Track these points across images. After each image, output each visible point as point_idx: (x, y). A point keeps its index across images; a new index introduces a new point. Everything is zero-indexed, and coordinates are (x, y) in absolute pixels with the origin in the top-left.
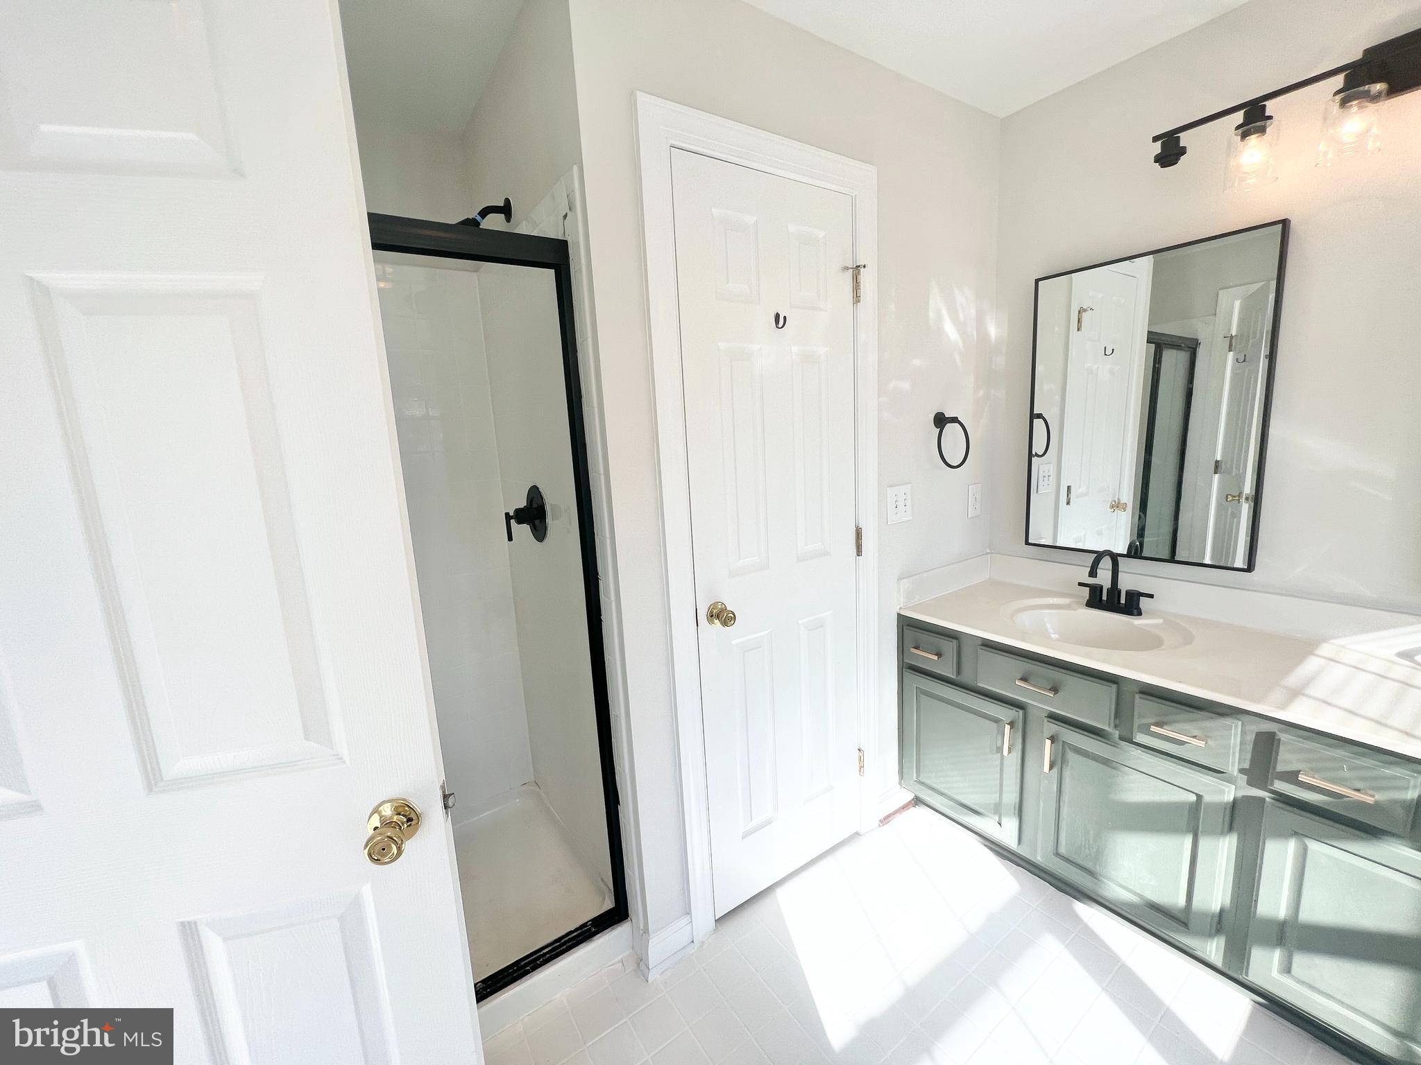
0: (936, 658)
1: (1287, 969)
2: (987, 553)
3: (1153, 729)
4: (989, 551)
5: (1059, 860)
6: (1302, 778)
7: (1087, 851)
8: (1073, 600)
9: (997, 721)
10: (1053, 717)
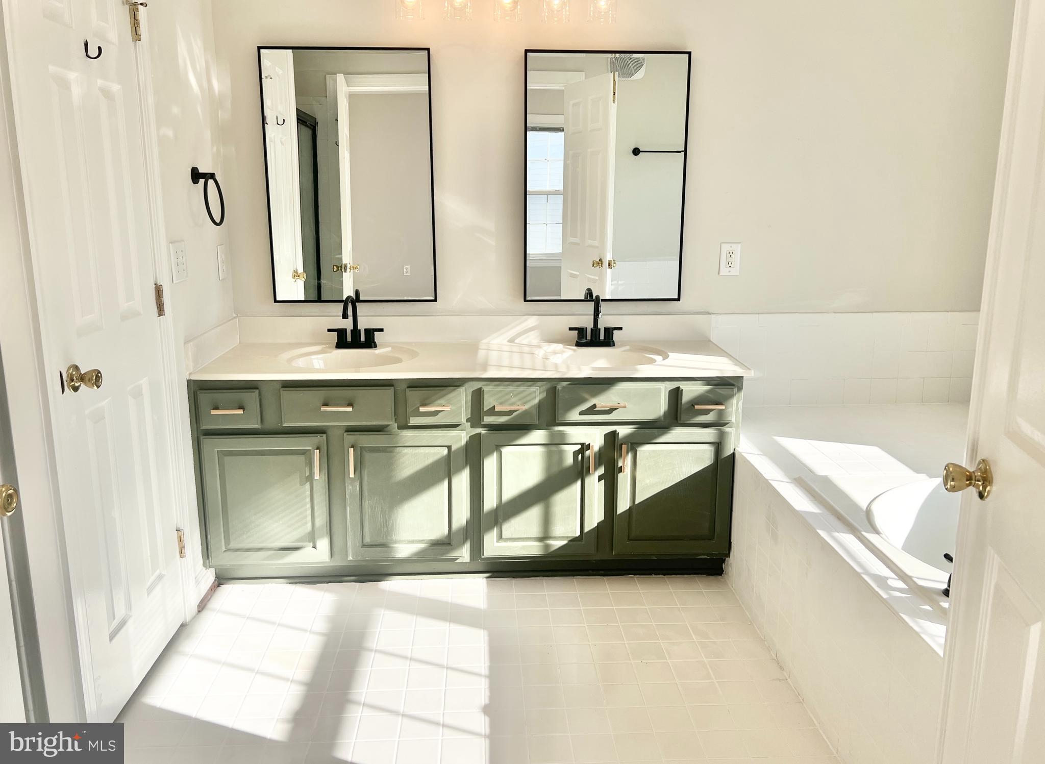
0: (240, 412)
1: (500, 537)
2: (235, 318)
3: (422, 409)
4: (234, 315)
5: (366, 549)
6: (497, 409)
7: (386, 529)
8: (324, 346)
9: (303, 453)
10: (350, 430)
